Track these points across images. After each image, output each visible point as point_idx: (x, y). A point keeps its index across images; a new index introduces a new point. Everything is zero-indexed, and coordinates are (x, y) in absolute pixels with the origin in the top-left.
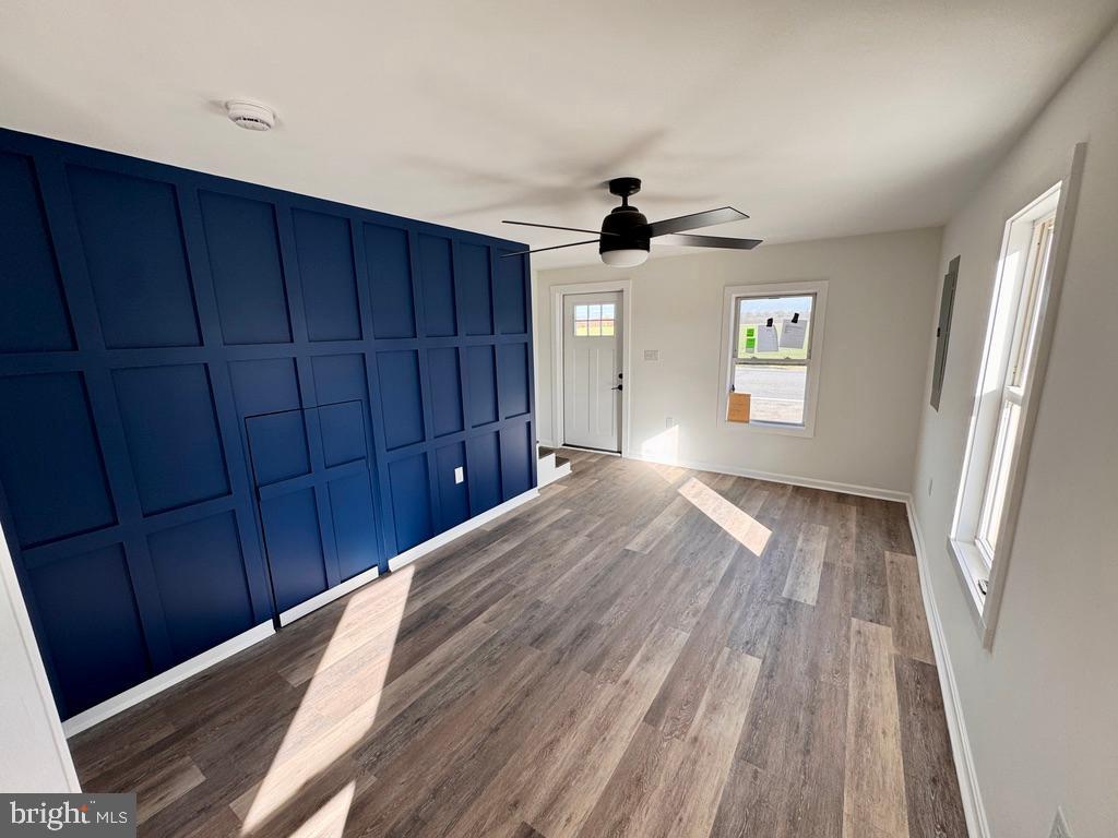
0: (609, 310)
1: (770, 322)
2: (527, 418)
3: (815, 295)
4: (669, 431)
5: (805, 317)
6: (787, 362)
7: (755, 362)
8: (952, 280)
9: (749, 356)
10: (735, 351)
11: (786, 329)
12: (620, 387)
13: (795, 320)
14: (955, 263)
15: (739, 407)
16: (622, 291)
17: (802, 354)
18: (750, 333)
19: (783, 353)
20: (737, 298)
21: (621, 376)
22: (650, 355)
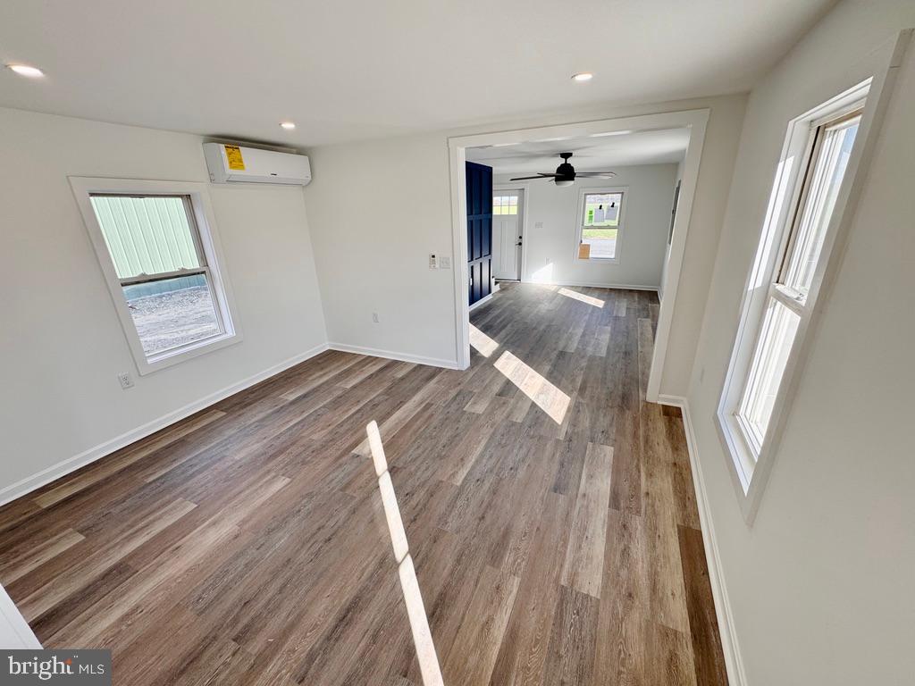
0: (515, 199)
1: (601, 207)
2: (489, 257)
3: (622, 193)
4: (547, 266)
5: (617, 204)
6: (609, 227)
7: (592, 227)
8: (678, 189)
9: (590, 225)
10: (583, 222)
11: (608, 210)
12: (520, 244)
13: (613, 206)
14: (680, 182)
15: (585, 250)
16: (523, 189)
17: (615, 223)
18: (591, 212)
19: (606, 223)
20: (586, 195)
21: (521, 237)
22: (539, 225)
